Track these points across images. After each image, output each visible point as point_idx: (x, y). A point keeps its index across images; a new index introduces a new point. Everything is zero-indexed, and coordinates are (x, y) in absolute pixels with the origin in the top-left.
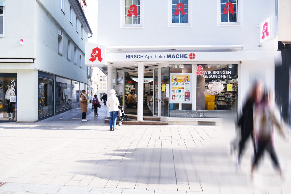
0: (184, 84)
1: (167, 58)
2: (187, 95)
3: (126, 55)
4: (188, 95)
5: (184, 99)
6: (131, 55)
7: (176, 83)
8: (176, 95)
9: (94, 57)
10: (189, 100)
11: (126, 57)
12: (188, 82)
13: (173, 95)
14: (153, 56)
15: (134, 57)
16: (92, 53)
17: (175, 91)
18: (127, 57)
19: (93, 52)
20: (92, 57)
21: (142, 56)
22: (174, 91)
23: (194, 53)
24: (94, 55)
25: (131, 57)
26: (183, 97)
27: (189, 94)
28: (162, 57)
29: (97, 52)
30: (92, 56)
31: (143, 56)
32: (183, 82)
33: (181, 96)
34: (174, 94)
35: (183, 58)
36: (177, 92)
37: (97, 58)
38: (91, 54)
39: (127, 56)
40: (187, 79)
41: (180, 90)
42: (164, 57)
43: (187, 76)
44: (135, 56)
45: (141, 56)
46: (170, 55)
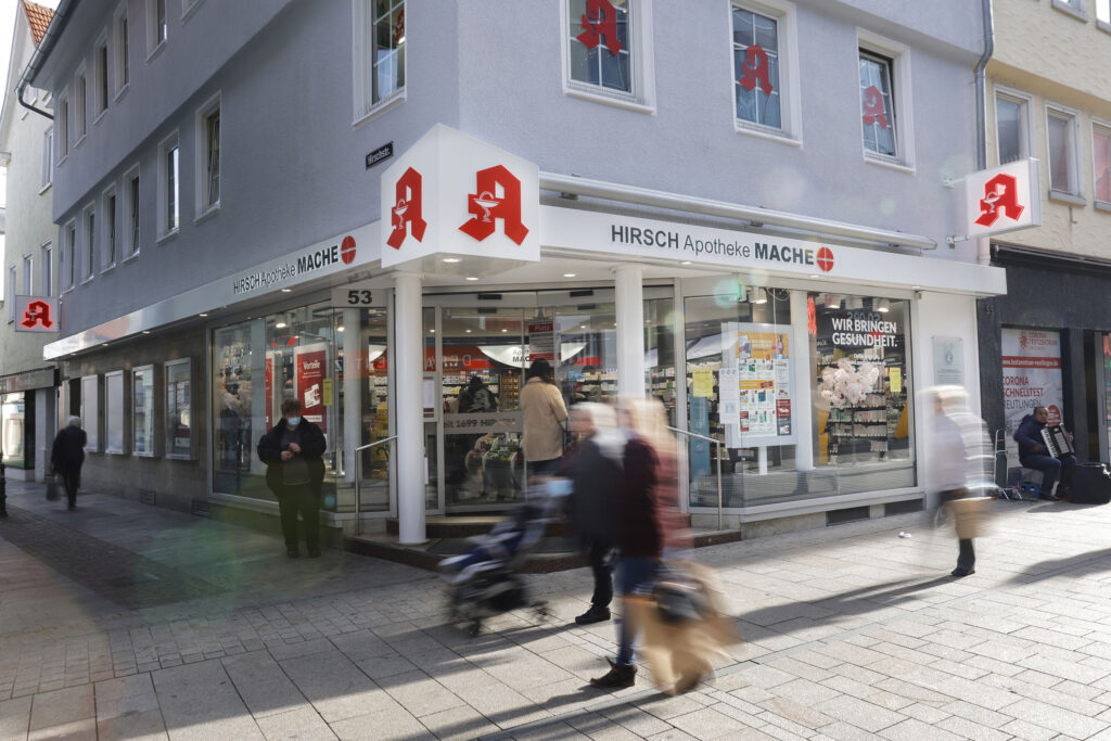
0: (771, 368)
1: (757, 257)
2: (784, 414)
3: (613, 227)
4: (787, 411)
5: (775, 428)
6: (633, 229)
7: (750, 361)
8: (751, 413)
9: (488, 213)
10: (790, 429)
11: (614, 233)
12: (783, 358)
13: (742, 413)
14: (713, 242)
15: (642, 238)
16: (475, 192)
17: (749, 395)
18: (618, 237)
19: (480, 189)
20: (475, 216)
21: (673, 237)
22: (744, 397)
23: (833, 248)
24: (486, 205)
25: (633, 235)
26: (771, 420)
27: (789, 408)
28: (741, 250)
29: (500, 192)
30: (473, 207)
31: (676, 240)
32: (768, 358)
33: (768, 416)
34: (745, 409)
35: (801, 262)
36: (753, 400)
37: (500, 223)
38: (471, 197)
39: (617, 230)
40: (781, 348)
41: (762, 390)
42: (746, 251)
43: (781, 337)
44: (648, 233)
45: (670, 240)
46: (765, 246)
